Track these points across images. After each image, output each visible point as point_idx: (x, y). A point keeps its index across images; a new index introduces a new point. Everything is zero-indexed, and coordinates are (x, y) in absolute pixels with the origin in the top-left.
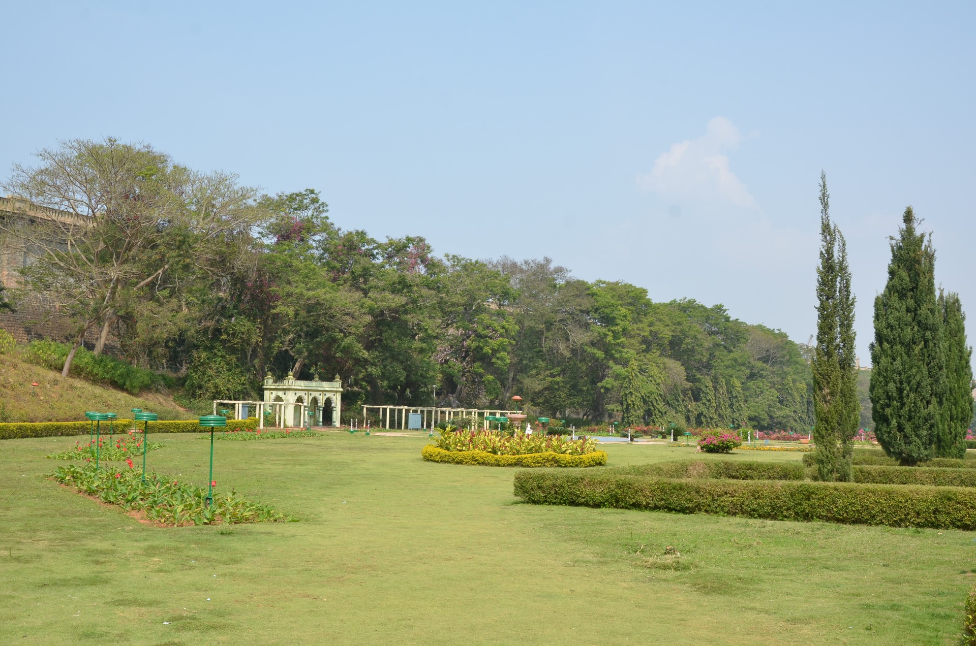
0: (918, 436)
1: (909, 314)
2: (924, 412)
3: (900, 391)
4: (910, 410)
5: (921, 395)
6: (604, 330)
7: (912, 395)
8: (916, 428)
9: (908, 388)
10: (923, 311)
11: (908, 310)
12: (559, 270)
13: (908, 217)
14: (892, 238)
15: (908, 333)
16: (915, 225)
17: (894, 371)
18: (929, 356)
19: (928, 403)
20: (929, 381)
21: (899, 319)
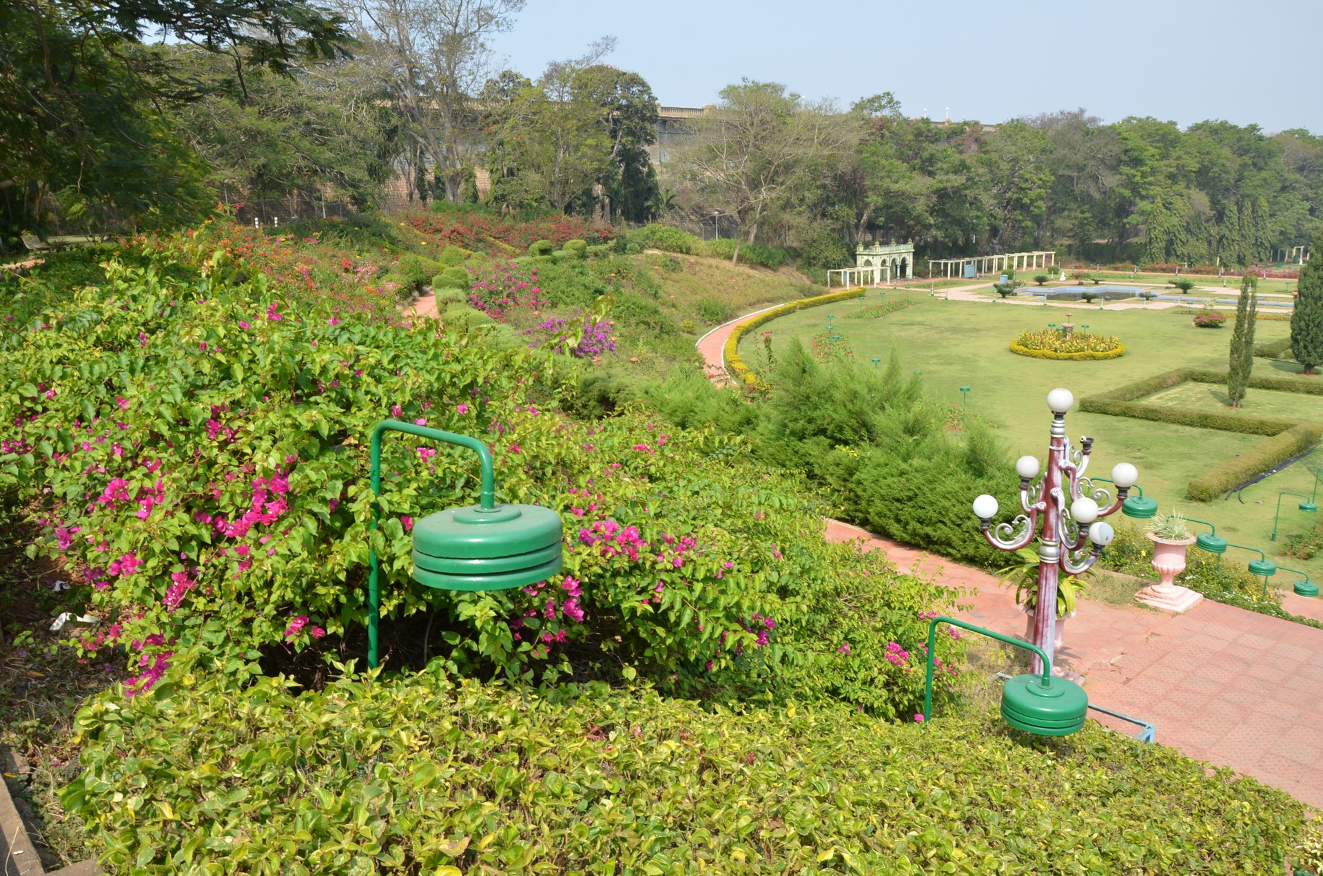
6: (1133, 171)
12: (1093, 120)
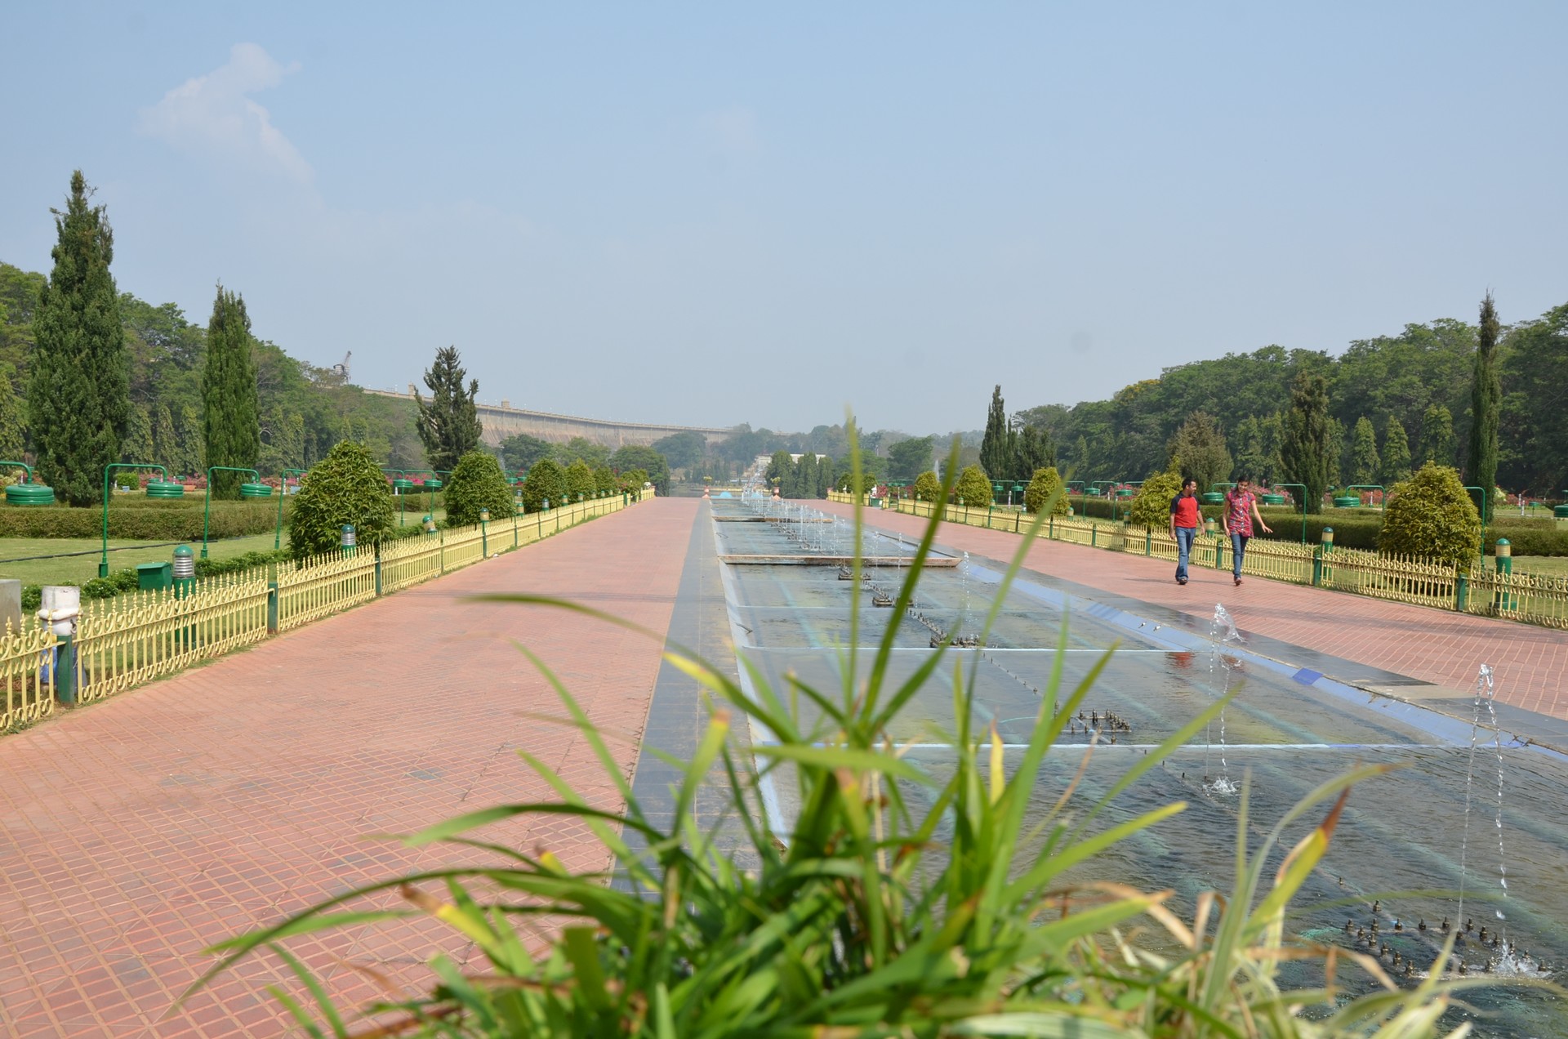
0: (83, 470)
1: (75, 313)
2: (92, 440)
3: (59, 410)
4: (72, 437)
5: (87, 418)
7: (74, 418)
8: (82, 461)
9: (68, 409)
10: (91, 309)
11: (74, 308)
13: (78, 185)
14: (54, 211)
15: (72, 337)
16: (86, 194)
17: (51, 386)
18: (99, 367)
19: (100, 427)
20: (99, 400)
21: (59, 319)
